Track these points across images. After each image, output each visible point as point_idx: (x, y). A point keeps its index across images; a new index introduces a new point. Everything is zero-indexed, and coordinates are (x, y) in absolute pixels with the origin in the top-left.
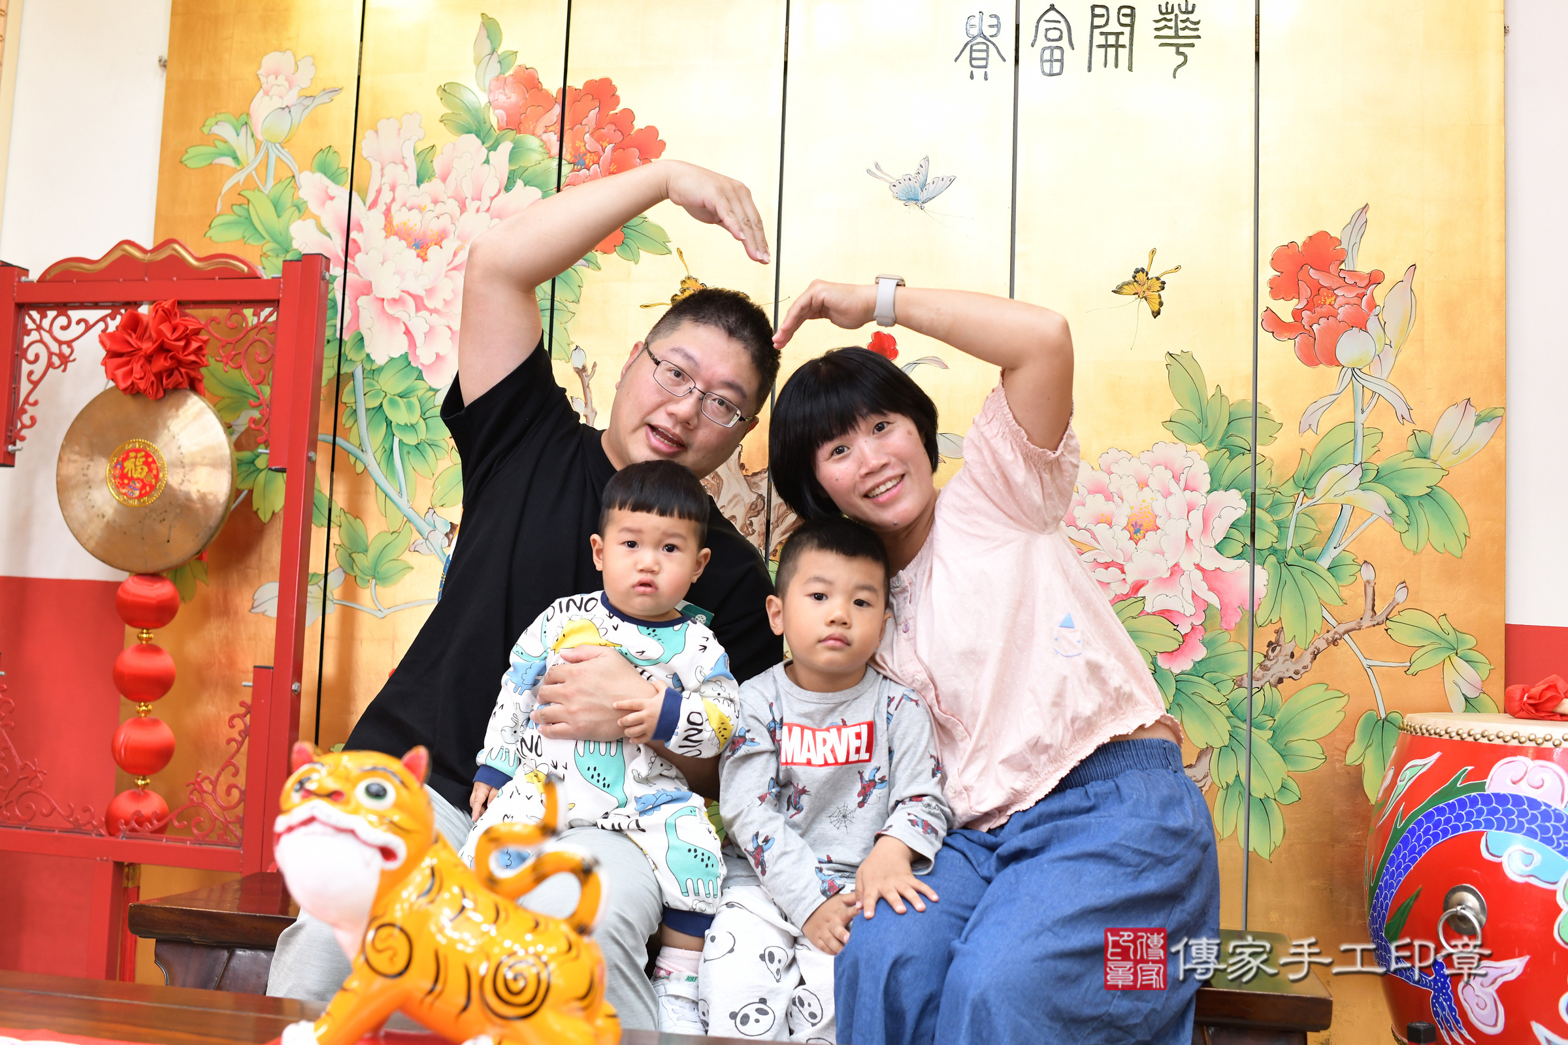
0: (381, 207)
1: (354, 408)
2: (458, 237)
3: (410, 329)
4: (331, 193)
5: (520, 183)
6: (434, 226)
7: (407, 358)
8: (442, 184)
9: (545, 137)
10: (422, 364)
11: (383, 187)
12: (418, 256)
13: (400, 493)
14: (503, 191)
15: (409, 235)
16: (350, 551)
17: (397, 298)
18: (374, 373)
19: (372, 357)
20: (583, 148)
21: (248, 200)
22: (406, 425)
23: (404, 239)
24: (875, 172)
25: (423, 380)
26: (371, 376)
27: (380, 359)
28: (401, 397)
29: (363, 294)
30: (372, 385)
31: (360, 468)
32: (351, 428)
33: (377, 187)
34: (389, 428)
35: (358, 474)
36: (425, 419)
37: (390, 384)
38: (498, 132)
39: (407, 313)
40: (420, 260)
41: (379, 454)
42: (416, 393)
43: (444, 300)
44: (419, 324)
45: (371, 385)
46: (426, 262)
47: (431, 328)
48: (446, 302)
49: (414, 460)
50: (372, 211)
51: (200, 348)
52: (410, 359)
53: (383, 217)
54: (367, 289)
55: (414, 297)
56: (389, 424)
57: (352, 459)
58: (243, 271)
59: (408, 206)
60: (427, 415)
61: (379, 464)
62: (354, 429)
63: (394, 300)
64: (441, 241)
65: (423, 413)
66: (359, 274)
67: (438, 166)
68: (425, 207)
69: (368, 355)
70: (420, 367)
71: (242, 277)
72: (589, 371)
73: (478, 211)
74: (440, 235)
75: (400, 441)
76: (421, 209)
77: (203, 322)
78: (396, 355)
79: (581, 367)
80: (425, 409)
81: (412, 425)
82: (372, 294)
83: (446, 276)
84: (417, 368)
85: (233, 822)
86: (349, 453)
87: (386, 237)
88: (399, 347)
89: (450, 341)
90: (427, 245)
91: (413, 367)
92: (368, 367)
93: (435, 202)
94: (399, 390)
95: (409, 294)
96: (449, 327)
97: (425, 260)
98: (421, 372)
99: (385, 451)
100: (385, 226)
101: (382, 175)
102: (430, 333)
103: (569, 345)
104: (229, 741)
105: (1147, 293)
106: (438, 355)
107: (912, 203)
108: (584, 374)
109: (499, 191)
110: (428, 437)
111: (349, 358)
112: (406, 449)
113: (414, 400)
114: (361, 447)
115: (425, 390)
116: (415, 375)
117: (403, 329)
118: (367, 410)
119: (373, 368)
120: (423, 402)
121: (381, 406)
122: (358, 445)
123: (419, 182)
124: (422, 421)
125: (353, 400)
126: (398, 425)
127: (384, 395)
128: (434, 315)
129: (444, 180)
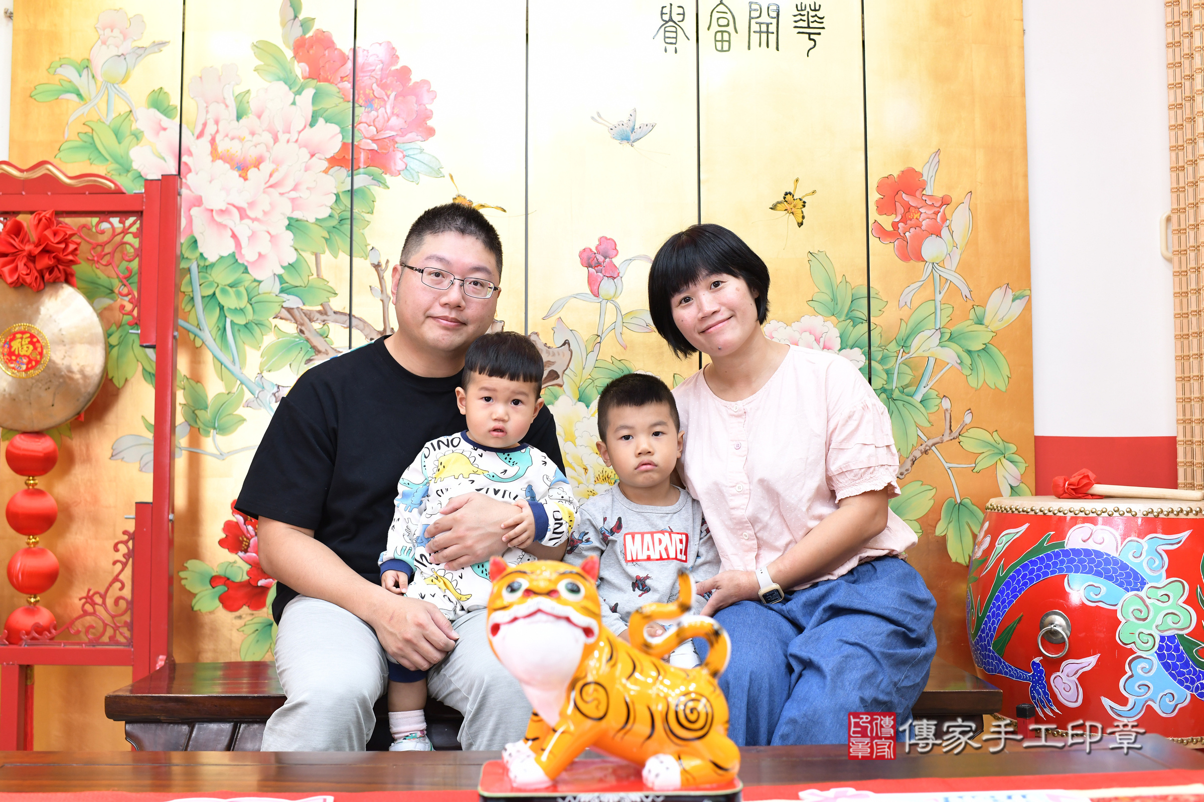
0: (207, 138)
1: (191, 295)
2: (273, 162)
3: (236, 233)
4: (164, 125)
5: (321, 121)
6: (252, 154)
7: (234, 256)
8: (257, 120)
9: (340, 85)
10: (248, 261)
11: (208, 122)
12: (240, 176)
13: (234, 362)
14: (308, 126)
15: (232, 160)
16: (193, 409)
17: (224, 208)
18: (206, 268)
19: (205, 255)
20: (372, 95)
21: (92, 130)
22: (236, 309)
23: (228, 163)
24: (598, 118)
25: (248, 273)
26: (205, 271)
27: (212, 258)
28: (231, 287)
29: (195, 206)
31: (198, 343)
32: (189, 312)
33: (203, 121)
34: (222, 311)
35: (197, 348)
36: (251, 304)
37: (221, 276)
38: (302, 80)
39: (233, 221)
40: (242, 180)
41: (214, 332)
42: (243, 284)
43: (263, 211)
44: (243, 229)
45: (205, 278)
46: (247, 182)
47: (254, 233)
48: (265, 213)
49: (243, 336)
50: (200, 140)
51: (76, 249)
52: (237, 257)
53: (209, 146)
54: (198, 201)
55: (238, 208)
56: (222, 308)
57: (192, 336)
58: (111, 188)
59: (230, 136)
60: (254, 300)
61: (214, 340)
62: (193, 312)
63: (222, 211)
64: (259, 164)
65: (250, 300)
66: (190, 190)
67: (253, 104)
68: (244, 138)
69: (201, 254)
70: (246, 264)
71: (107, 192)
72: (384, 266)
73: (288, 141)
74: (257, 160)
75: (232, 321)
76: (241, 139)
77: (75, 228)
78: (225, 254)
79: (376, 263)
80: (251, 296)
81: (241, 310)
82: (203, 206)
83: (264, 192)
84: (243, 264)
85: (122, 626)
86: (189, 331)
87: (213, 161)
88: (228, 247)
89: (270, 244)
90: (247, 167)
91: (239, 264)
92: (202, 263)
93: (253, 134)
94: (230, 280)
95: (234, 206)
96: (268, 232)
97: (246, 179)
98: (246, 268)
99: (219, 329)
100: (211, 152)
101: (207, 112)
102: (253, 236)
103: (366, 246)
104: (115, 563)
105: (794, 210)
106: (260, 254)
107: (625, 142)
108: (379, 269)
109: (305, 127)
110: (255, 318)
111: (185, 256)
112: (236, 328)
113: (242, 289)
114: (198, 326)
115: (251, 281)
116: (242, 269)
117: (230, 233)
118: (203, 297)
119: (207, 264)
120: (249, 291)
121: (214, 294)
122: (196, 325)
123: (239, 118)
124: (249, 305)
125: (190, 290)
126: (229, 309)
127: (216, 285)
128: (255, 222)
129: (259, 117)
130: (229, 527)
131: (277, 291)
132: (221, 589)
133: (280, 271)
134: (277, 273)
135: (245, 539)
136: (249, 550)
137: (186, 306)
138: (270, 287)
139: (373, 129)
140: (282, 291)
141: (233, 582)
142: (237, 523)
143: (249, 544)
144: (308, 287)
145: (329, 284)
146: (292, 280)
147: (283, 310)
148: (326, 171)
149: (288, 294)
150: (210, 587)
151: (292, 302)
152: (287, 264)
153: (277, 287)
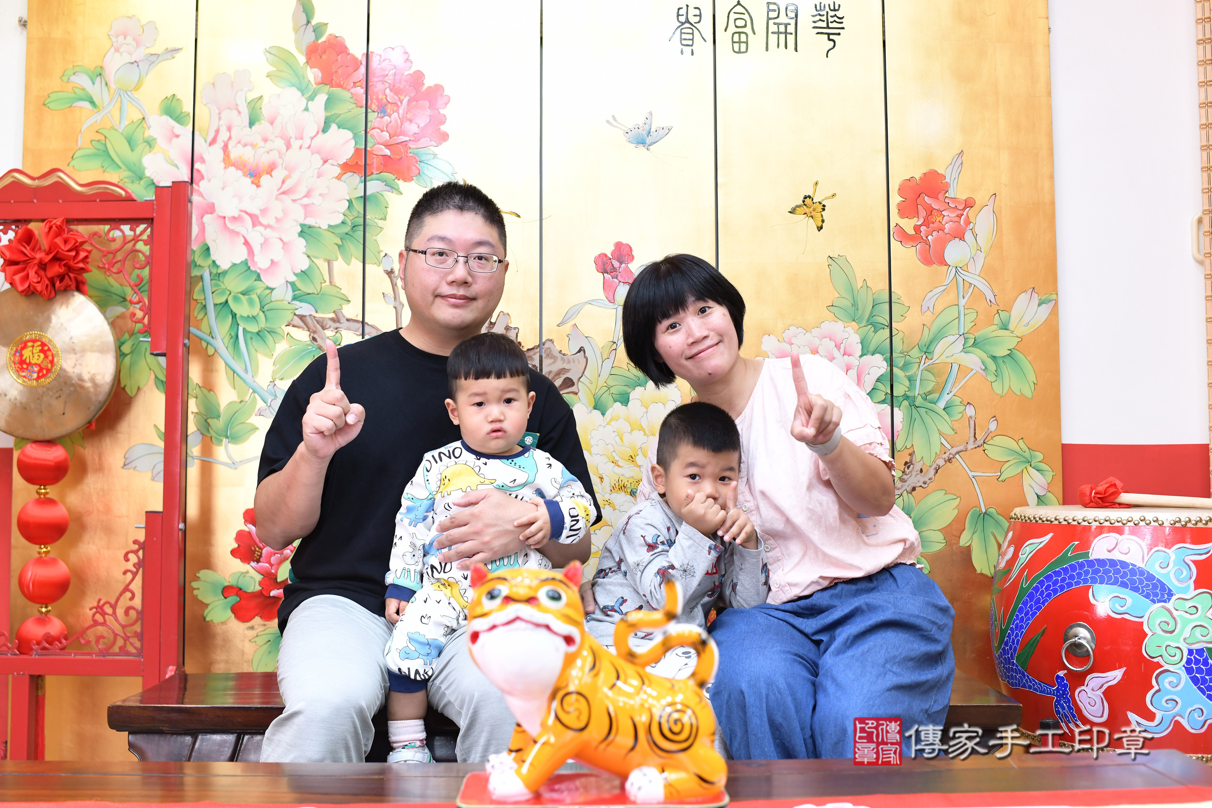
0: (219, 144)
1: (204, 303)
2: (286, 169)
3: (249, 240)
4: (177, 132)
5: (334, 127)
6: (265, 160)
7: (247, 264)
8: (270, 126)
9: (353, 90)
10: (260, 269)
11: (221, 128)
12: (253, 183)
13: (246, 370)
14: (320, 132)
15: (245, 166)
16: (205, 417)
17: (236, 216)
18: (218, 276)
19: (218, 263)
20: (385, 100)
21: (105, 137)
22: (248, 316)
23: (240, 169)
24: (613, 121)
25: (261, 281)
26: (217, 278)
27: (224, 265)
28: (243, 295)
29: (207, 213)
30: (220, 286)
31: (211, 351)
32: (202, 319)
33: (215, 128)
34: (234, 319)
35: (209, 356)
36: (263, 312)
37: (234, 284)
38: (315, 86)
39: (246, 228)
40: (254, 186)
41: (226, 340)
42: (255, 291)
43: (276, 218)
44: (255, 237)
45: (217, 285)
46: (259, 188)
47: (266, 240)
48: (277, 220)
49: (256, 344)
50: (213, 147)
51: (87, 257)
52: (249, 264)
53: (222, 153)
54: (210, 209)
55: (251, 215)
56: (234, 316)
57: (204, 344)
58: (121, 195)
59: (242, 143)
60: (266, 308)
61: (227, 348)
62: (205, 320)
63: (234, 218)
64: (272, 170)
65: (262, 307)
66: (203, 197)
67: (266, 112)
68: (257, 144)
69: (214, 262)
70: (258, 271)
71: (119, 199)
73: (301, 148)
74: (270, 166)
75: (244, 329)
76: (253, 146)
77: (86, 236)
78: (238, 261)
79: (389, 270)
80: (263, 304)
81: (254, 317)
82: (216, 213)
83: (277, 199)
84: (256, 272)
85: (132, 637)
86: (201, 339)
87: (225, 168)
88: (240, 255)
89: (282, 250)
90: (260, 174)
91: (252, 271)
92: (214, 271)
93: (265, 140)
94: (242, 288)
95: (247, 213)
96: (281, 239)
97: (258, 186)
98: (259, 276)
99: (232, 337)
100: (224, 159)
101: (220, 119)
102: (265, 244)
103: (379, 252)
104: (125, 573)
105: (813, 213)
106: (272, 261)
107: (641, 146)
108: (392, 275)
109: (318, 133)
110: (267, 325)
111: (198, 264)
112: (249, 336)
113: (255, 297)
114: (211, 334)
115: (263, 289)
116: (255, 277)
117: (243, 240)
118: (215, 305)
119: (219, 271)
120: (261, 299)
121: (227, 302)
122: (209, 333)
123: (251, 124)
124: (261, 313)
125: (203, 298)
126: (242, 316)
127: (229, 292)
128: (268, 230)
129: (272, 123)
130: (241, 536)
131: (290, 299)
132: (234, 599)
133: (293, 278)
134: (289, 281)
135: (257, 549)
136: (261, 560)
137: (198, 314)
138: (282, 295)
139: (386, 135)
140: (295, 298)
141: (245, 592)
142: (249, 533)
143: (261, 553)
144: (321, 294)
145: (342, 291)
146: (305, 288)
147: (296, 317)
148: (339, 178)
149: (300, 301)
150: (223, 598)
151: (305, 309)
152: (300, 271)
153: (290, 295)
